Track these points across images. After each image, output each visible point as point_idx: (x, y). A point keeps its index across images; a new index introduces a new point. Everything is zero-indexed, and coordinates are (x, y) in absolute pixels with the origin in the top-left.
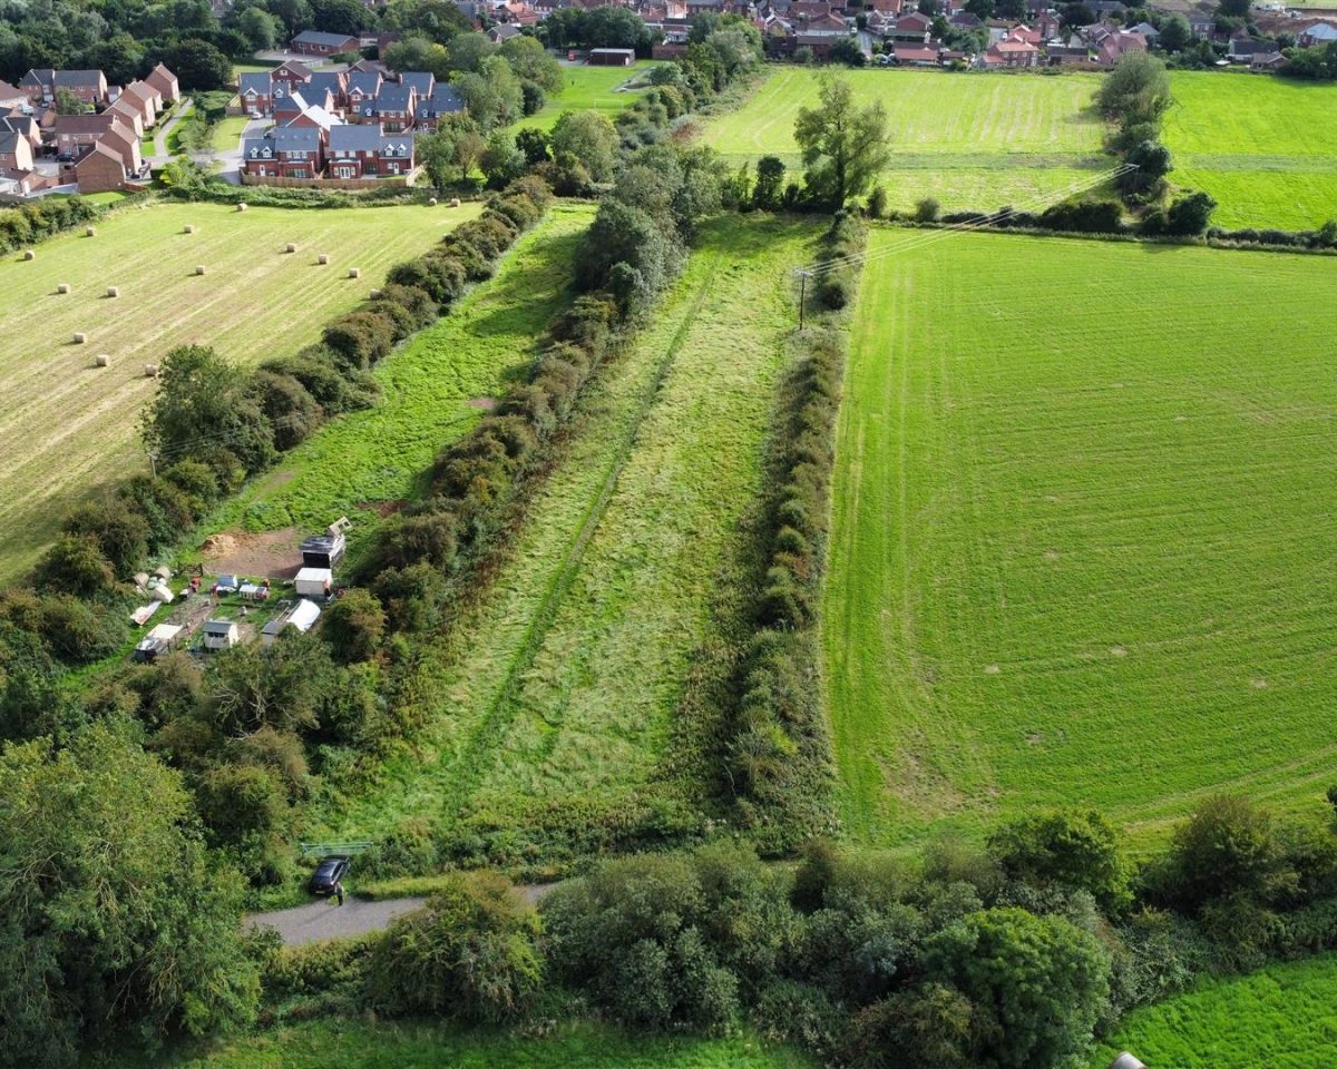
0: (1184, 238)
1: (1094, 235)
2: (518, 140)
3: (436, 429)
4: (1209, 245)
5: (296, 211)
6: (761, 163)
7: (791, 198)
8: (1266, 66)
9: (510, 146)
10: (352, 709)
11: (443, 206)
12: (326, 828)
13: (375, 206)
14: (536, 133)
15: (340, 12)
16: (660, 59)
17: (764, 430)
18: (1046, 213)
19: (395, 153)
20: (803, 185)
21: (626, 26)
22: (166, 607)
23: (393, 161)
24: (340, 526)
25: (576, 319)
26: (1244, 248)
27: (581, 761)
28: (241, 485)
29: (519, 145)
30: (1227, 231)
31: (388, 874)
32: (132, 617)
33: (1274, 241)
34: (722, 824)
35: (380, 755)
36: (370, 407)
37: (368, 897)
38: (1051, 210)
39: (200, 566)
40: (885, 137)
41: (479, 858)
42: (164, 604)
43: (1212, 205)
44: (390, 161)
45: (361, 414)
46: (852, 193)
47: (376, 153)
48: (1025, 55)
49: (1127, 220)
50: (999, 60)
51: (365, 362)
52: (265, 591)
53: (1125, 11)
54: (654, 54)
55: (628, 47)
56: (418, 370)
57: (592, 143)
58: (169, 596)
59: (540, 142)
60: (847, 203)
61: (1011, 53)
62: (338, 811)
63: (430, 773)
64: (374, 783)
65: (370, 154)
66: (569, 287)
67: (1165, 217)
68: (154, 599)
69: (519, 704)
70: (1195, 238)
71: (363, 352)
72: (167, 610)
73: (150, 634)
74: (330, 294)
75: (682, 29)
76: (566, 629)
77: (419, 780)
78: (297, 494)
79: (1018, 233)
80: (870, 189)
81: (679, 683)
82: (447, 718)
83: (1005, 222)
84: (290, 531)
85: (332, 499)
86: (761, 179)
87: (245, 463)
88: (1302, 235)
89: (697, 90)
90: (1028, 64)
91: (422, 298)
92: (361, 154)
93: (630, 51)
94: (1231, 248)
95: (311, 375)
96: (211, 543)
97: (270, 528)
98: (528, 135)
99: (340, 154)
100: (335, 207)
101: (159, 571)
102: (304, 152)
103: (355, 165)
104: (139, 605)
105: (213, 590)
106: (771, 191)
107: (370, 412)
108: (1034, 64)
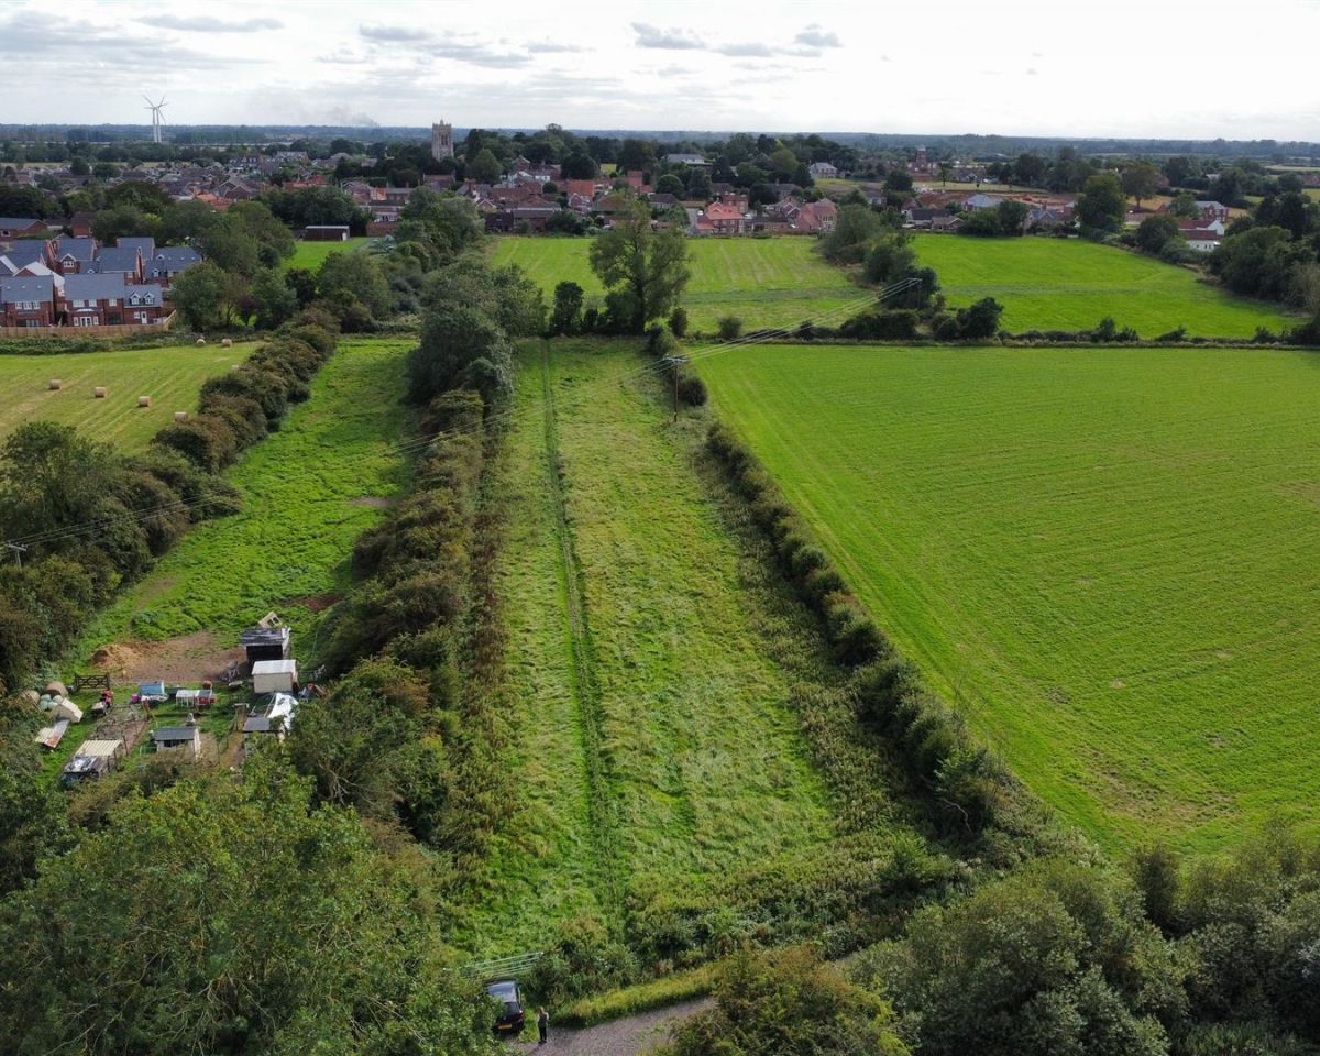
0: (981, 341)
1: (897, 342)
2: (287, 281)
3: (326, 528)
4: (1004, 345)
5: (42, 357)
6: (558, 288)
7: (591, 323)
8: (946, 227)
9: (281, 286)
10: (436, 793)
11: (214, 346)
12: (453, 949)
13: (134, 348)
14: (305, 272)
15: (18, 200)
16: (374, 235)
17: (702, 503)
18: (843, 327)
19: (143, 301)
20: (602, 310)
21: (339, 204)
22: (75, 728)
23: (141, 310)
24: (270, 622)
25: (452, 411)
26: (1037, 346)
27: (742, 827)
28: (114, 593)
29: (289, 285)
30: (1015, 334)
31: (589, 988)
32: (38, 740)
33: (1059, 339)
34: (977, 865)
35: (479, 852)
36: (235, 512)
37: (575, 1023)
38: (847, 323)
39: (106, 677)
40: (687, 256)
41: (696, 951)
42: (72, 724)
43: (1000, 309)
44: (136, 310)
45: (228, 520)
46: (654, 314)
47: (121, 301)
48: (733, 223)
49: (921, 330)
50: (711, 227)
51: (215, 466)
52: (212, 695)
53: (802, 190)
54: (369, 232)
55: (342, 224)
56: (272, 478)
57: (367, 281)
58: (79, 714)
59: (309, 282)
60: (648, 325)
61: (721, 221)
62: (460, 926)
63: (554, 866)
64: (487, 886)
65: (113, 303)
66: (401, 402)
67: (958, 323)
68: (58, 719)
69: (618, 776)
70: (990, 340)
71: (214, 454)
72: (78, 731)
73: (79, 752)
74: (123, 421)
75: (391, 211)
76: (620, 696)
77: (547, 876)
78: (191, 598)
79: (826, 344)
80: (671, 310)
81: (796, 733)
82: (537, 802)
83: (807, 334)
84: (202, 636)
85: (240, 601)
86: (559, 305)
87: (119, 568)
88: (1081, 333)
89: (441, 248)
90: (737, 231)
91: (254, 408)
92: (103, 303)
93: (347, 227)
94: (1026, 346)
95: (170, 470)
96: (105, 654)
97: (174, 634)
98: (296, 275)
99: (78, 304)
100: (89, 352)
101: (51, 687)
102: (36, 303)
103: (98, 314)
104: (42, 726)
105: (138, 700)
106: (569, 318)
107: (237, 517)
108: (741, 231)
